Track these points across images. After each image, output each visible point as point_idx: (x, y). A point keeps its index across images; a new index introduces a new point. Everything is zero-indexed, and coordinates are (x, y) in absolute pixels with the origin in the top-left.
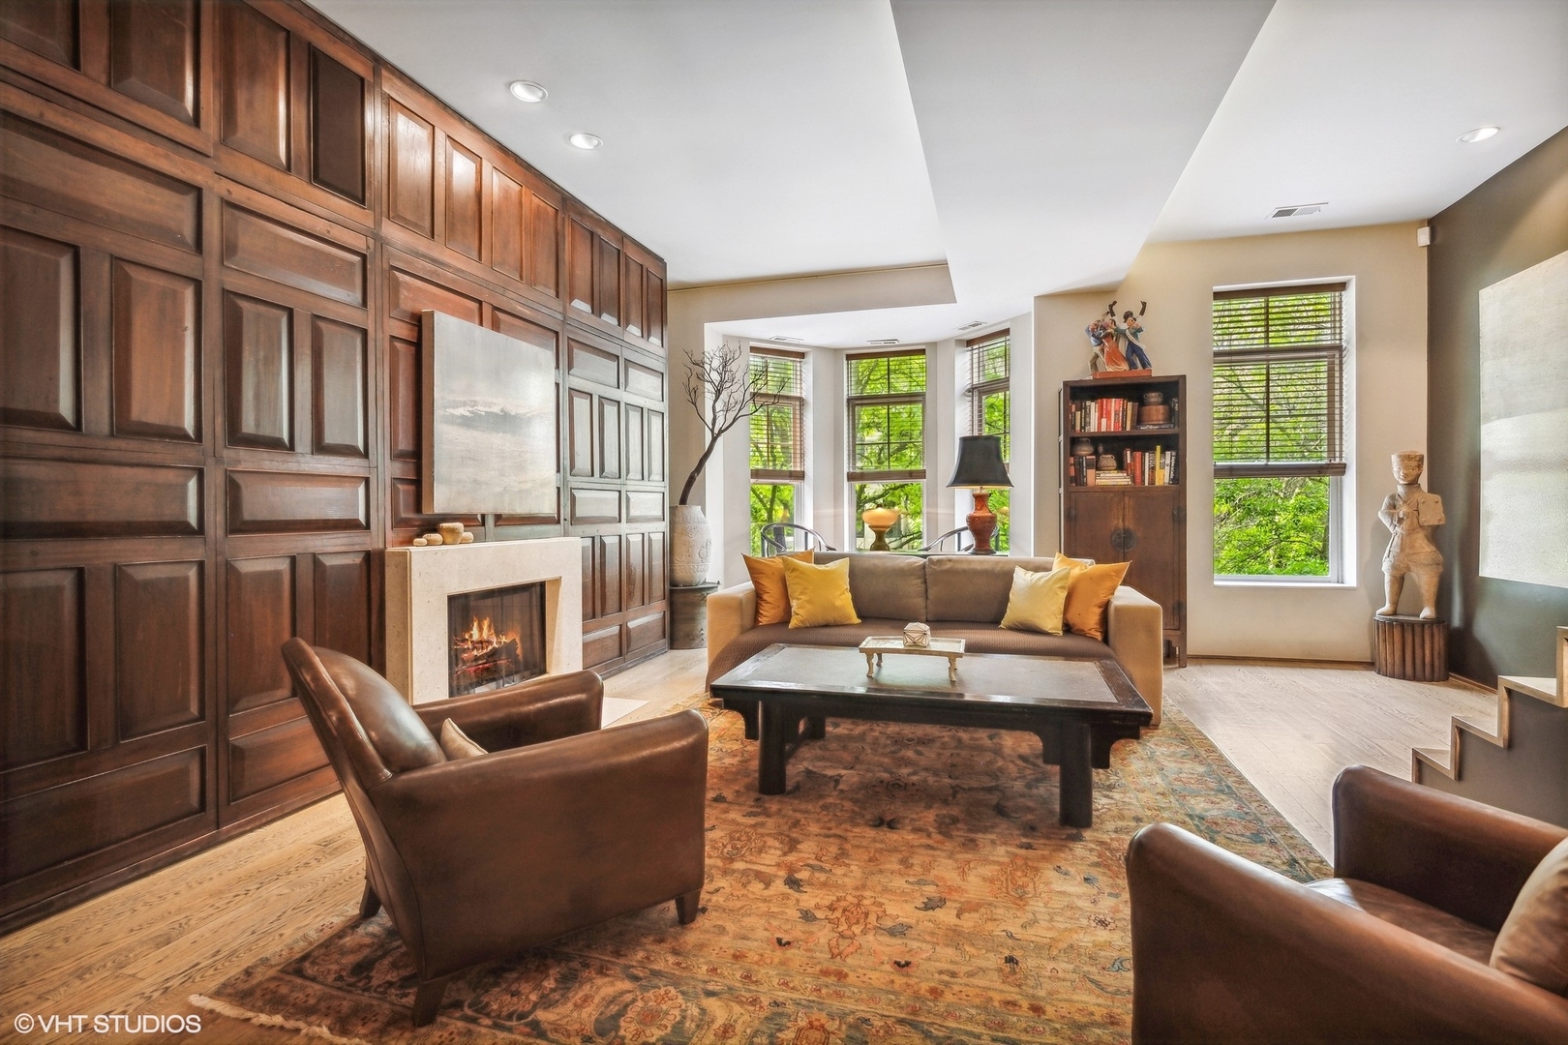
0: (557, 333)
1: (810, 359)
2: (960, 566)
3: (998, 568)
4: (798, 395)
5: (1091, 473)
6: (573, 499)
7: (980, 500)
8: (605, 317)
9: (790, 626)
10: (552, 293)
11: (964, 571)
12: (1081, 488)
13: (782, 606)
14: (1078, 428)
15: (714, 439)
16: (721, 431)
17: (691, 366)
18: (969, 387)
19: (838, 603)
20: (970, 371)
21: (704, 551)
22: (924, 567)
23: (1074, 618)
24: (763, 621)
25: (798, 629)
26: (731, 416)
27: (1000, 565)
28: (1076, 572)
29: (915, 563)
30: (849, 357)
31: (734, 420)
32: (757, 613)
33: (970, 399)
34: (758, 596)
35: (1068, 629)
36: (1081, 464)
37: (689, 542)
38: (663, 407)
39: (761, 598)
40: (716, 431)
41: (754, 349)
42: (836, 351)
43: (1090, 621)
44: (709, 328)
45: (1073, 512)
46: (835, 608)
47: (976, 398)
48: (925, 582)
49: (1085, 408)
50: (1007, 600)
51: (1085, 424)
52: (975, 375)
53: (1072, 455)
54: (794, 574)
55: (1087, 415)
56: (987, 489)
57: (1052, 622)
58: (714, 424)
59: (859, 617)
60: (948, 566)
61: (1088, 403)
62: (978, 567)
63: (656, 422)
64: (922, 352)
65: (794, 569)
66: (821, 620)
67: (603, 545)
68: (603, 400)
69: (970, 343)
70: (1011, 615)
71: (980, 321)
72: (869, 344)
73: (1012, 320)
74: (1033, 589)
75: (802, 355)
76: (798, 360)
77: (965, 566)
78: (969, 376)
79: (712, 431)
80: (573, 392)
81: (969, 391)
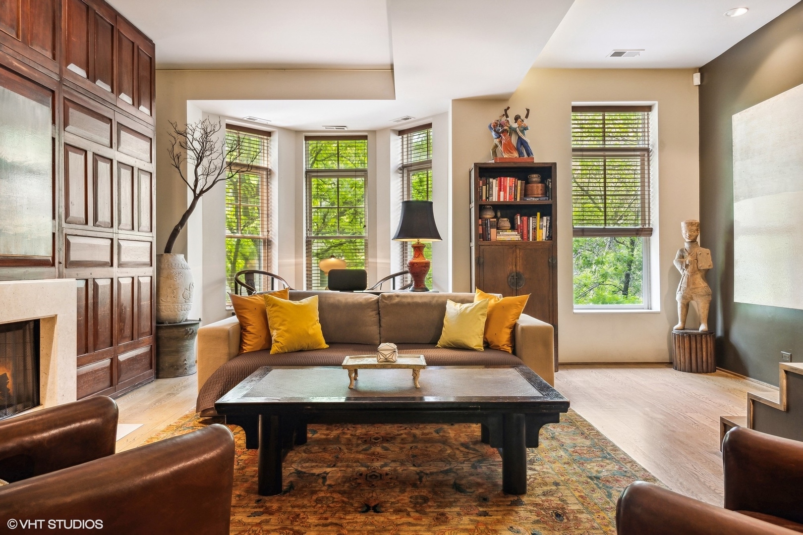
0: (53, 92)
1: (275, 137)
2: (405, 300)
3: (434, 302)
4: (266, 166)
5: (493, 231)
6: (68, 244)
7: (418, 249)
8: (99, 83)
9: (271, 352)
10: (49, 54)
11: (409, 304)
12: (486, 243)
13: (263, 335)
14: (484, 198)
15: (196, 198)
16: (202, 192)
17: (175, 135)
18: (401, 166)
19: (311, 332)
20: (401, 154)
21: (187, 292)
22: (378, 301)
23: (490, 338)
24: (247, 348)
25: (277, 354)
26: (211, 179)
27: (436, 299)
28: (492, 302)
29: (371, 298)
30: (307, 138)
31: (214, 183)
32: (241, 342)
33: (401, 175)
34: (242, 328)
35: (487, 345)
36: (486, 225)
37: (174, 285)
38: (152, 168)
39: (245, 330)
40: (198, 192)
41: (229, 126)
42: (296, 132)
43: (503, 338)
44: (190, 104)
45: (481, 260)
46: (309, 335)
47: (405, 175)
48: (379, 314)
49: (489, 184)
50: (442, 325)
51: (489, 195)
52: (405, 157)
53: (480, 218)
54: (274, 309)
55: (490, 189)
56: (423, 241)
57: (476, 341)
58: (196, 186)
59: (327, 343)
60: (397, 300)
61: (491, 180)
62: (419, 300)
63: (145, 180)
64: (365, 137)
65: (274, 305)
66: (297, 347)
67: (96, 286)
68: (97, 158)
69: (401, 133)
70: (444, 338)
71: (410, 115)
72: (324, 129)
73: (433, 116)
74: (462, 315)
75: (269, 134)
76: (265, 137)
77: (409, 300)
78: (400, 158)
79: (194, 191)
80: (69, 148)
81: (400, 169)
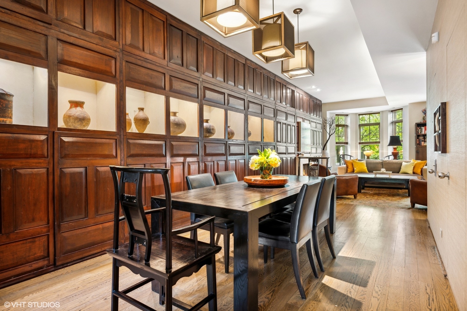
0: (309, 120)
1: (349, 116)
2: (390, 162)
3: (399, 162)
4: (346, 124)
5: (423, 143)
7: (395, 149)
8: (315, 115)
9: (355, 173)
11: (391, 163)
12: (420, 146)
13: (352, 169)
14: (419, 133)
15: (330, 136)
16: (331, 135)
19: (364, 168)
20: (392, 118)
22: (382, 161)
23: (415, 171)
24: (348, 171)
28: (416, 162)
30: (359, 115)
32: (347, 170)
33: (392, 124)
34: (347, 167)
35: (414, 173)
36: (420, 141)
38: (321, 131)
39: (348, 168)
40: (330, 135)
41: (336, 115)
42: (356, 114)
43: (419, 171)
44: (328, 112)
45: (418, 151)
47: (394, 124)
48: (382, 164)
49: (421, 128)
50: (401, 168)
51: (421, 132)
52: (394, 119)
53: (418, 139)
54: (355, 163)
55: (422, 130)
56: (396, 147)
57: (411, 172)
58: (330, 133)
59: (368, 171)
60: (388, 162)
62: (394, 162)
64: (379, 113)
65: (355, 162)
66: (361, 172)
69: (392, 111)
70: (402, 171)
72: (365, 112)
73: (404, 107)
74: (406, 166)
75: (347, 115)
77: (391, 162)
78: (392, 119)
79: (329, 134)
81: (392, 122)
